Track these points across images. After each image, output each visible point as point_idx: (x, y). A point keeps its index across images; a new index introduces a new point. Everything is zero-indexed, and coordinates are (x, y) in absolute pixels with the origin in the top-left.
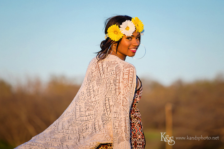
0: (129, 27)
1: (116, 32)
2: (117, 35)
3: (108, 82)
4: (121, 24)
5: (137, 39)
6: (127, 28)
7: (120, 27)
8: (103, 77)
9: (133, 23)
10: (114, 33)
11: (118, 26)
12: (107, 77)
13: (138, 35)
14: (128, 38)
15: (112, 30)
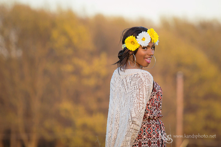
0: (145, 38)
1: (133, 43)
2: (133, 45)
3: (131, 96)
4: (138, 35)
5: (152, 48)
6: (143, 39)
7: (136, 38)
8: (128, 92)
9: (148, 34)
10: (131, 43)
11: (134, 37)
12: (131, 91)
13: (153, 46)
14: (144, 48)
15: (129, 41)
